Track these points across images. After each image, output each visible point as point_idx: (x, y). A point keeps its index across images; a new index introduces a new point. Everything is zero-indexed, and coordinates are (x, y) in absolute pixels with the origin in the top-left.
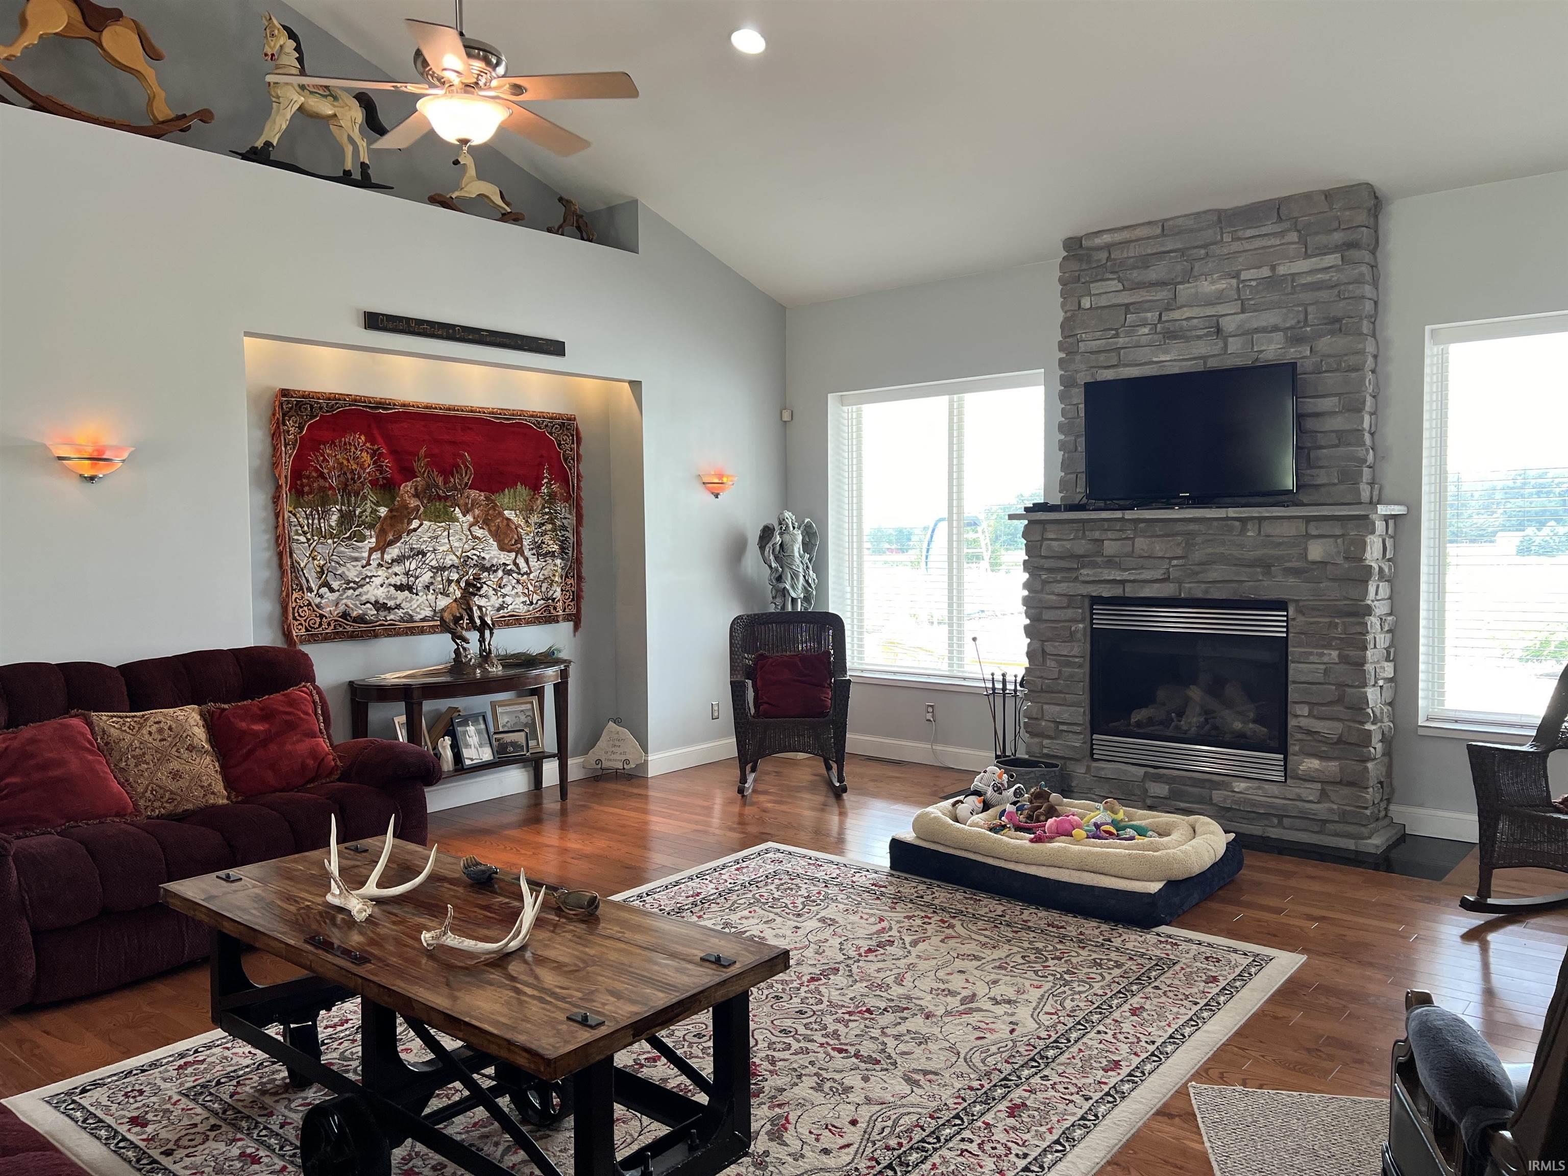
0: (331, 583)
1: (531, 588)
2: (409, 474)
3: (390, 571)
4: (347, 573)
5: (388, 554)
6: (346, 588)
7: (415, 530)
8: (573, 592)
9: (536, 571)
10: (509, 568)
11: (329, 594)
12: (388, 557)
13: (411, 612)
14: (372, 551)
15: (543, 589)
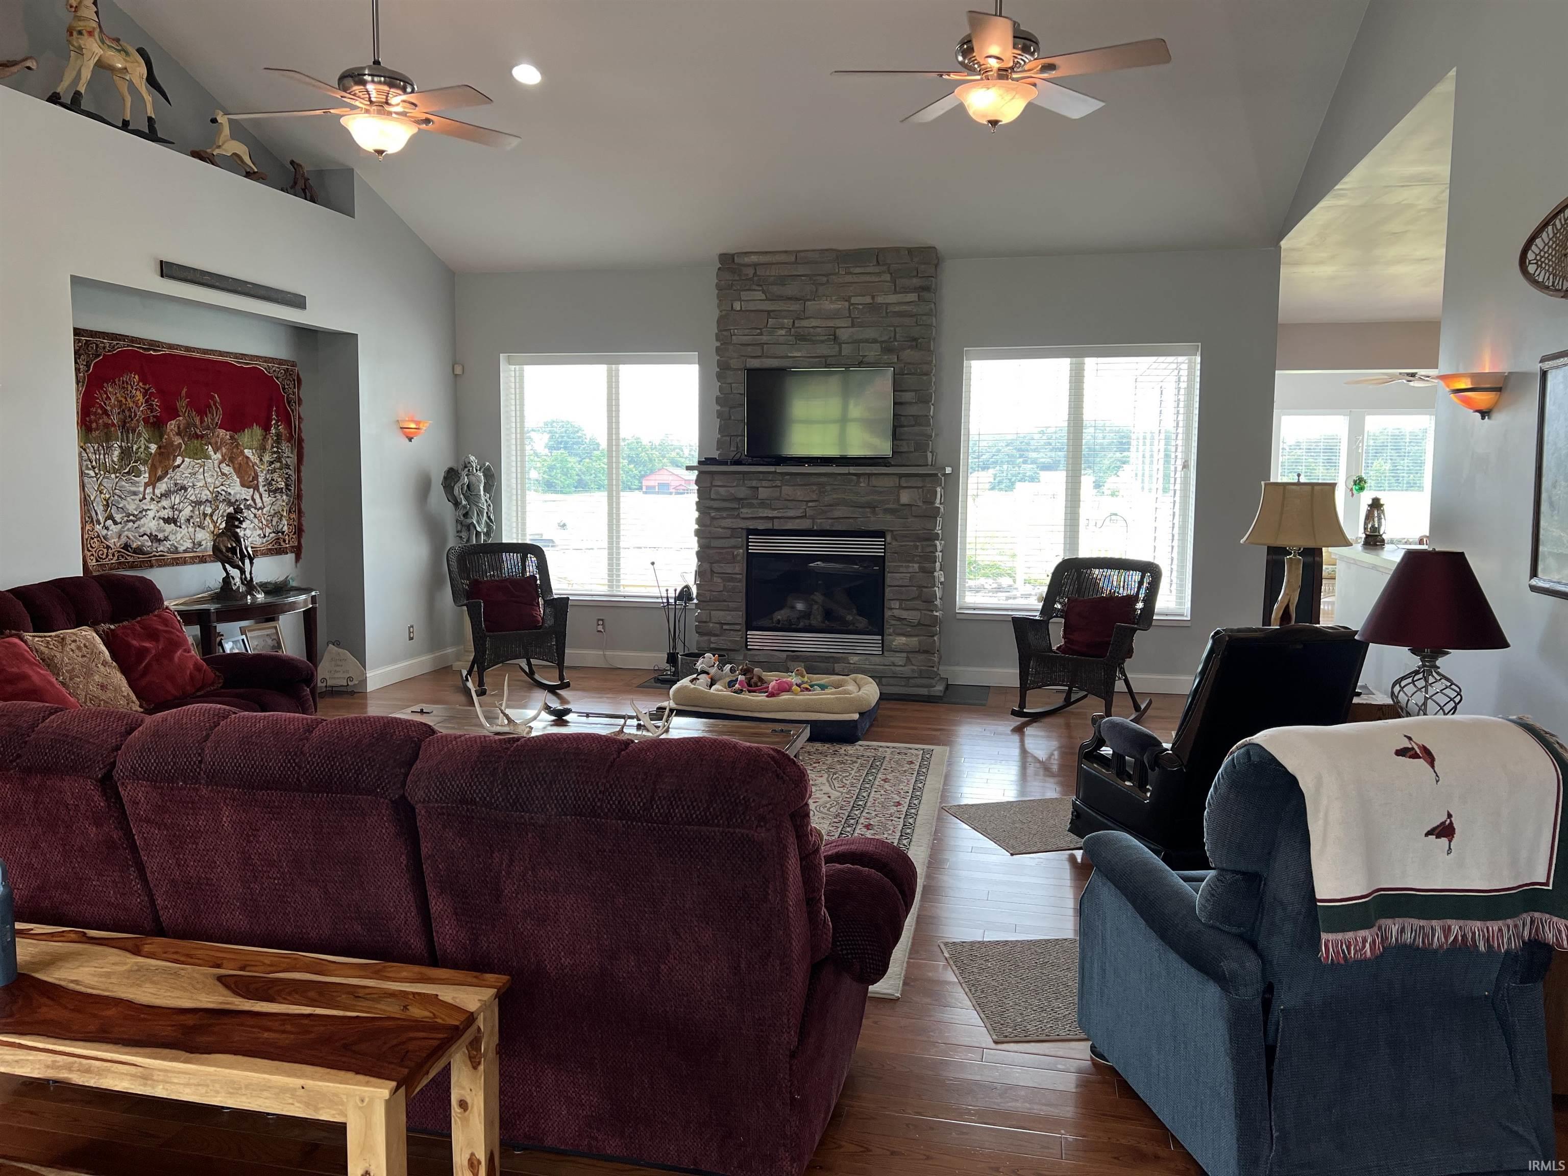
0: (115, 515)
1: (264, 522)
2: (174, 415)
3: (160, 505)
4: (127, 506)
5: (158, 488)
6: (128, 521)
7: (179, 466)
8: (295, 526)
9: (268, 506)
10: (248, 503)
11: (113, 526)
12: (158, 492)
13: (176, 544)
14: (146, 485)
15: (274, 523)
